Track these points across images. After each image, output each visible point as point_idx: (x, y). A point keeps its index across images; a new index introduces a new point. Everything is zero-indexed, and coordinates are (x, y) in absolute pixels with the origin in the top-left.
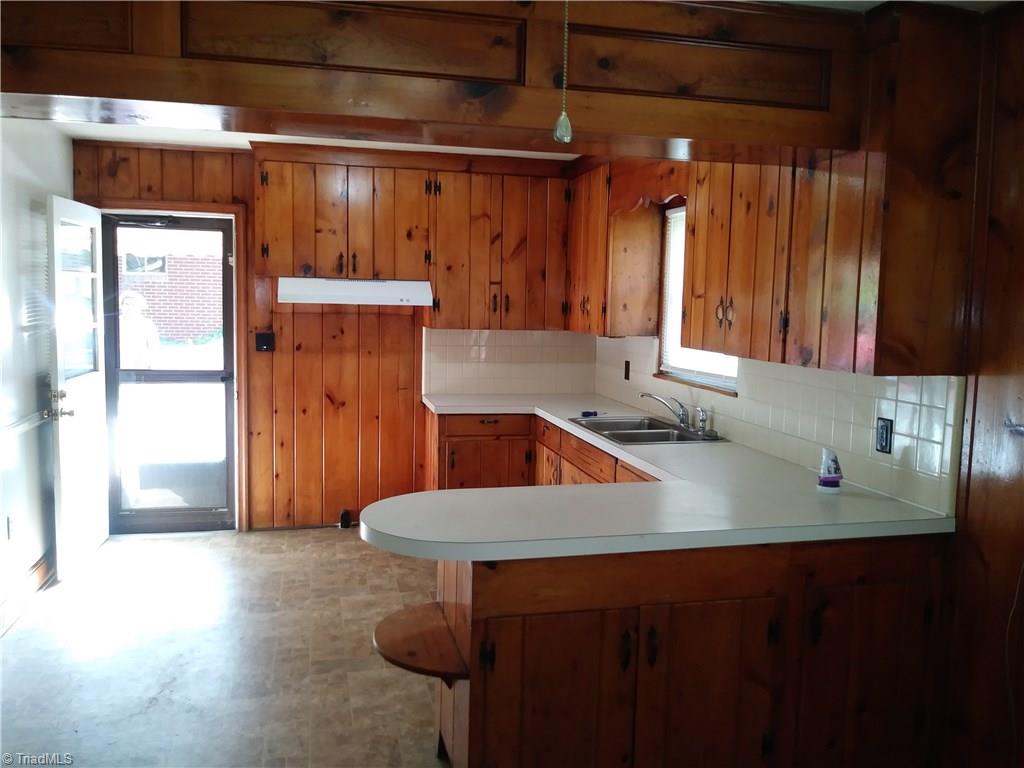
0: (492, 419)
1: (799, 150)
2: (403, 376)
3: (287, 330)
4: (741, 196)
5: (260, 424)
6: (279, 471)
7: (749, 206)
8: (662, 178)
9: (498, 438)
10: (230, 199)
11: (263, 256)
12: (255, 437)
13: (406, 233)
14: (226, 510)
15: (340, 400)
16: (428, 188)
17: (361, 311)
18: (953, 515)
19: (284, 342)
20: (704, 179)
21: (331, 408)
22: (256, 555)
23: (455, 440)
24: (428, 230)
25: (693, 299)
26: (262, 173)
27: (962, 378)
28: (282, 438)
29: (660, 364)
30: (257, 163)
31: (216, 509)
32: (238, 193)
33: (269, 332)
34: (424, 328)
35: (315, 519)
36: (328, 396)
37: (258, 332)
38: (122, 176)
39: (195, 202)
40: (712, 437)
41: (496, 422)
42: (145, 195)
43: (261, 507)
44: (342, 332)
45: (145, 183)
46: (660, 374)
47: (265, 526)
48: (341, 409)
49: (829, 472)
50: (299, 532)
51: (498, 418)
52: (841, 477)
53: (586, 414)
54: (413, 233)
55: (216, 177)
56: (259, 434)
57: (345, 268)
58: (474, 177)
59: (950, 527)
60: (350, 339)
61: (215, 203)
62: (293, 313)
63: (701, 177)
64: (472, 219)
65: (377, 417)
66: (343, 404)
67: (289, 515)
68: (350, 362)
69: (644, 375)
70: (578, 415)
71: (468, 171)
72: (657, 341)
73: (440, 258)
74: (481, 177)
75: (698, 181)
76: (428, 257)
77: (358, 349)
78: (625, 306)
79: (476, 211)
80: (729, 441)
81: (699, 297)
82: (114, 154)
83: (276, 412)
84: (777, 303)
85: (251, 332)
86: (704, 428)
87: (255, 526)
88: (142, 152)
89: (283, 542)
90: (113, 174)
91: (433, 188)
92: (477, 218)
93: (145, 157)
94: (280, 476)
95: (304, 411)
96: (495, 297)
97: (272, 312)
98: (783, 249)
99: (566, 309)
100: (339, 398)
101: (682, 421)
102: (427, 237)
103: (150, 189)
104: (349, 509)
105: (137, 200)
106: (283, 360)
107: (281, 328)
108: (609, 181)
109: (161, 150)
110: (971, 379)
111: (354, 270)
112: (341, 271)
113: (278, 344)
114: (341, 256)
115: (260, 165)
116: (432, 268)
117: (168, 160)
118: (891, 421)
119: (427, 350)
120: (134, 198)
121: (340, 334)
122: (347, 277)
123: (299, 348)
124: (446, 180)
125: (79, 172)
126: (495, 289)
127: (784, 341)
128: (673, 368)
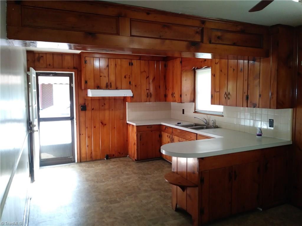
0: (151, 126)
1: (249, 57)
2: (121, 116)
3: (90, 105)
4: (231, 67)
5: (83, 132)
6: (88, 145)
7: (234, 70)
8: (202, 62)
9: (152, 131)
10: (73, 68)
11: (86, 84)
12: (81, 136)
13: (124, 77)
14: (72, 157)
15: (105, 123)
16: (130, 64)
17: (110, 98)
18: (291, 140)
19: (89, 108)
20: (218, 63)
21: (102, 126)
22: (87, 169)
23: (141, 132)
24: (130, 76)
25: (215, 93)
26: (85, 60)
27: (292, 109)
28: (89, 135)
29: (195, 109)
30: (83, 58)
31: (69, 157)
32: (75, 66)
33: (84, 105)
34: (127, 103)
35: (98, 157)
36: (101, 123)
37: (82, 105)
38: (41, 61)
39: (63, 69)
40: (216, 127)
41: (151, 127)
42: (48, 66)
43: (83, 155)
44: (105, 104)
45: (48, 63)
46: (195, 112)
47: (85, 161)
48: (105, 126)
49: (260, 133)
50: (95, 162)
51: (152, 126)
52: (262, 134)
53: (178, 123)
54: (126, 77)
55: (69, 61)
56: (82, 134)
57: (108, 87)
58: (141, 61)
59: (291, 143)
60: (107, 106)
61: (68, 69)
62: (91, 100)
63: (217, 62)
64: (141, 72)
65: (115, 128)
66: (105, 125)
67: (91, 157)
68: (107, 113)
69: (189, 112)
70: (176, 124)
71: (140, 59)
72: (194, 104)
73: (133, 83)
74: (143, 61)
75: (216, 63)
76: (130, 83)
77: (109, 109)
78: (186, 95)
79: (142, 70)
80: (221, 128)
81: (217, 92)
82: (39, 55)
83: (87, 128)
84: (245, 93)
85: (80, 105)
86: (213, 125)
87: (82, 161)
88: (47, 55)
89: (92, 164)
90: (39, 61)
91: (131, 64)
92: (143, 72)
93: (48, 56)
94: (89, 146)
95: (95, 127)
96: (148, 93)
97: (85, 99)
98: (246, 80)
99: (166, 96)
100: (104, 123)
101: (206, 124)
102: (130, 78)
103: (50, 65)
104: (108, 154)
105: (46, 68)
106: (89, 113)
107: (88, 104)
108: (181, 62)
109: (53, 54)
110: (295, 109)
111: (111, 87)
112: (107, 87)
113: (87, 108)
114: (107, 83)
115: (84, 58)
116: (131, 86)
117: (55, 57)
118: (273, 120)
119: (128, 108)
120: (45, 68)
121: (104, 105)
122: (109, 89)
123: (93, 109)
124: (135, 62)
125: (29, 60)
126: (148, 91)
127: (247, 102)
128: (200, 110)
